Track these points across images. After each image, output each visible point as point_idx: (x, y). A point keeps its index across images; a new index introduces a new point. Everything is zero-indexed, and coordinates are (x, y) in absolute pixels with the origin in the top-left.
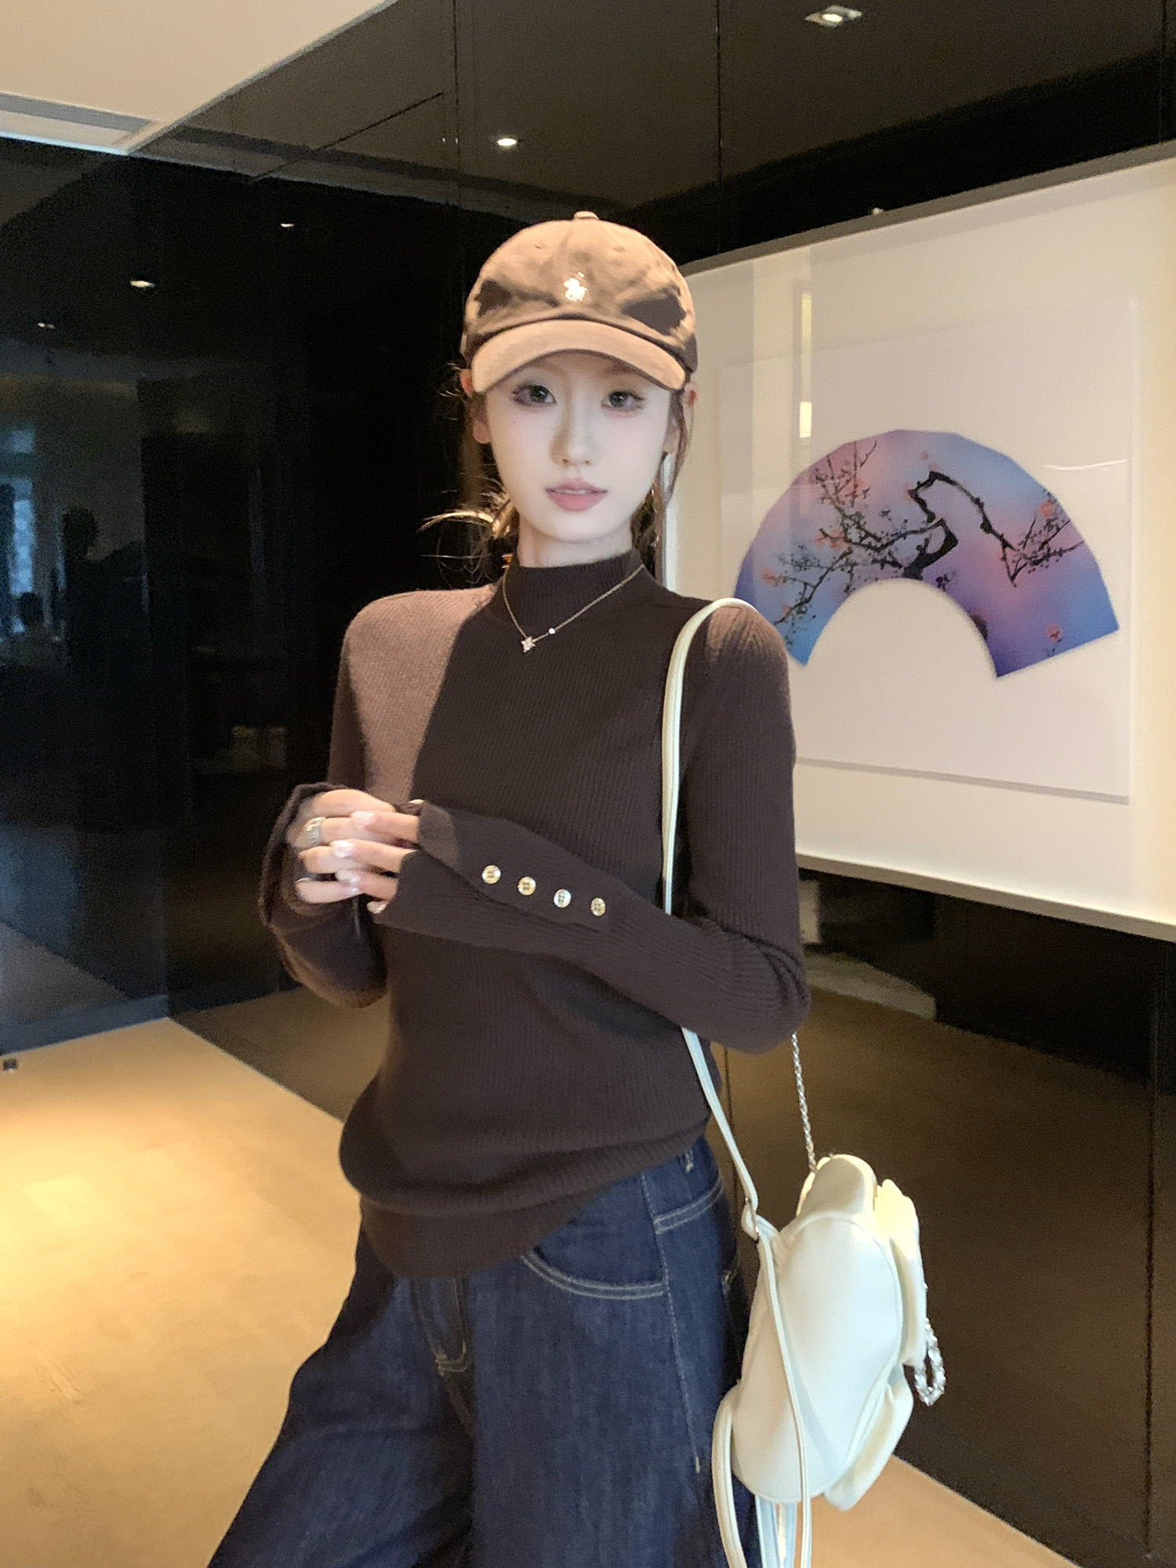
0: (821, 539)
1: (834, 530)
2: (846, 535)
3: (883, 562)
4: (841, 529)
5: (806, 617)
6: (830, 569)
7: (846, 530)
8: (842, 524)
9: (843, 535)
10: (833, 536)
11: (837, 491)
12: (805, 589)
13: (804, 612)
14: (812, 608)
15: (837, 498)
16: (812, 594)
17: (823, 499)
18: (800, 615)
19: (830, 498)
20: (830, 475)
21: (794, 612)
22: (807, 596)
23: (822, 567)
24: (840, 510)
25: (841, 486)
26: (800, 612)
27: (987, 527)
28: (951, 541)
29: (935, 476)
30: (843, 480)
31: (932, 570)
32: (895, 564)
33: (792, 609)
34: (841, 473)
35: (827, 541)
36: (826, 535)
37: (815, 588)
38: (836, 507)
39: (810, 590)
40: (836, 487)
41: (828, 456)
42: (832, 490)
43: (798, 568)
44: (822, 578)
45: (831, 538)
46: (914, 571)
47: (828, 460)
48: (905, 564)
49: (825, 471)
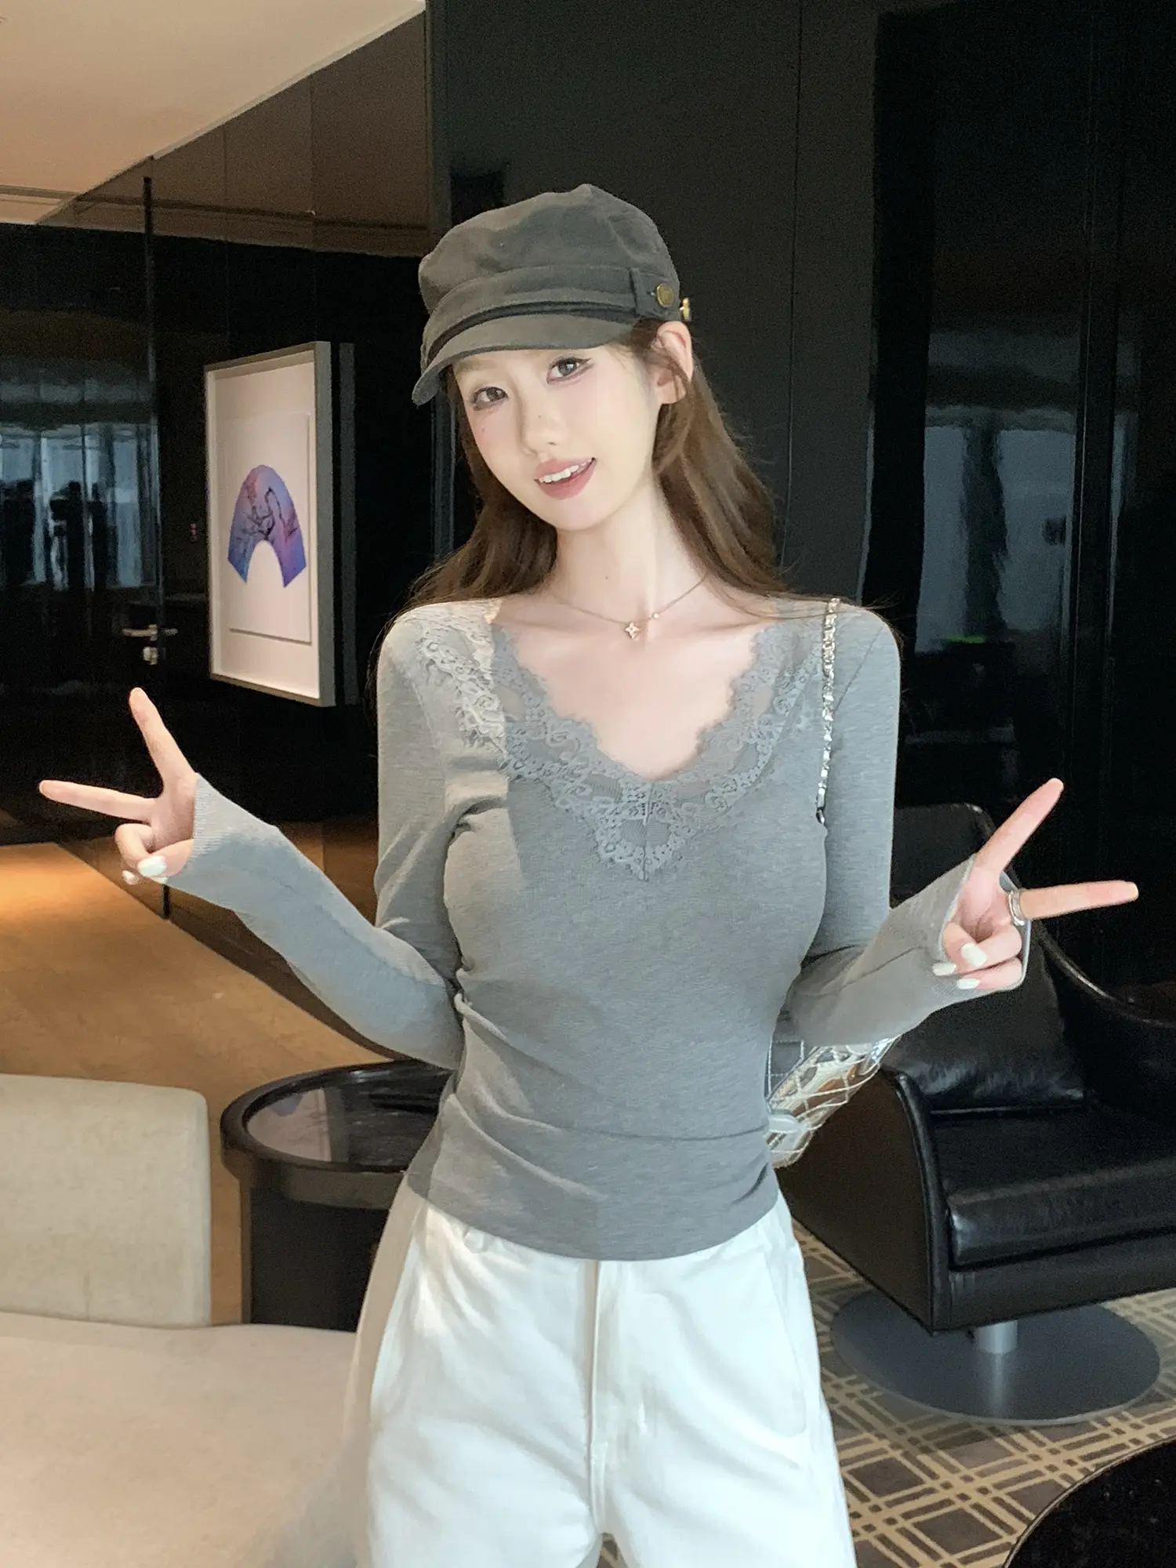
0: (248, 519)
3: (260, 531)
5: (244, 559)
6: (250, 534)
11: (250, 493)
12: (245, 544)
14: (247, 555)
16: (247, 548)
17: (247, 497)
19: (249, 498)
20: (249, 485)
21: (242, 557)
24: (251, 503)
25: (250, 491)
27: (280, 516)
28: (274, 524)
29: (270, 490)
30: (251, 488)
31: (270, 536)
32: (262, 532)
33: (242, 555)
34: (251, 483)
36: (249, 517)
37: (247, 543)
43: (243, 533)
44: (249, 538)
46: (267, 535)
47: (248, 476)
48: (265, 532)
49: (247, 483)
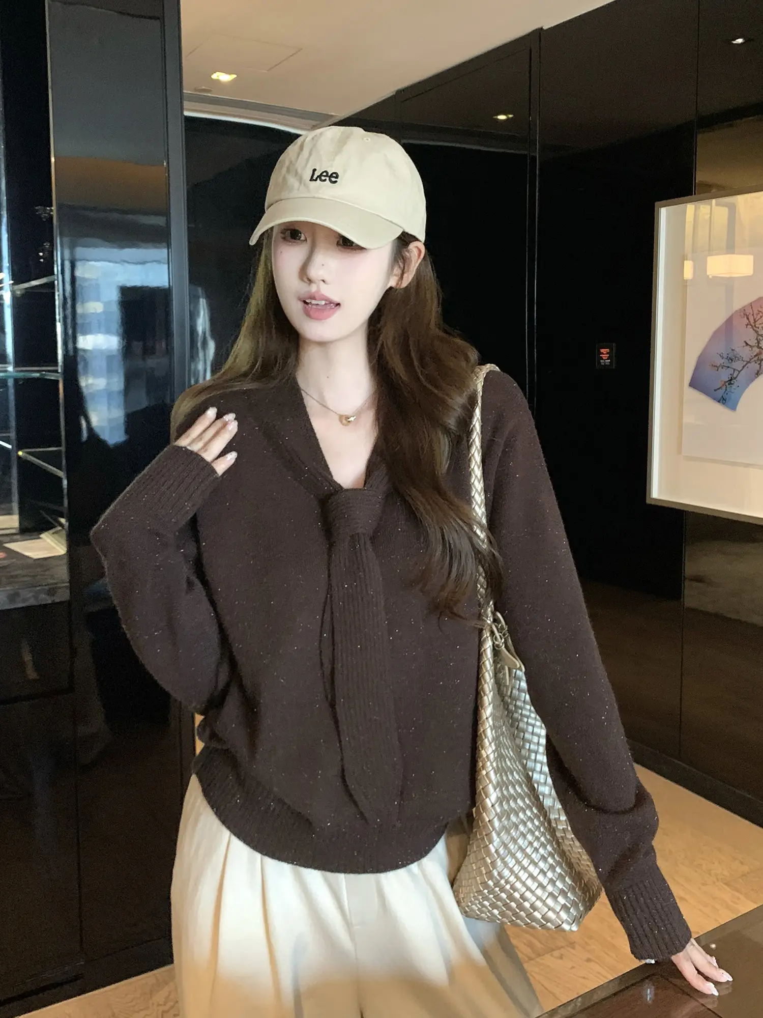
0: (744, 346)
1: (753, 342)
2: (758, 345)
4: (756, 341)
5: (734, 387)
6: (748, 362)
7: (758, 343)
8: (757, 339)
9: (757, 345)
10: (751, 344)
11: (755, 321)
12: (734, 372)
13: (733, 384)
14: (736, 383)
15: (755, 326)
16: (737, 376)
17: (747, 325)
18: (730, 386)
19: (751, 325)
20: (752, 313)
21: (727, 384)
22: (735, 376)
23: (744, 361)
24: (756, 332)
25: (757, 319)
26: (729, 384)
30: (759, 317)
33: (725, 382)
34: (758, 312)
35: (748, 347)
36: (747, 344)
37: (739, 372)
38: (754, 330)
39: (736, 373)
40: (754, 320)
41: (751, 303)
42: (752, 321)
43: (730, 361)
44: (744, 367)
45: (749, 345)
47: (751, 304)
49: (749, 311)
